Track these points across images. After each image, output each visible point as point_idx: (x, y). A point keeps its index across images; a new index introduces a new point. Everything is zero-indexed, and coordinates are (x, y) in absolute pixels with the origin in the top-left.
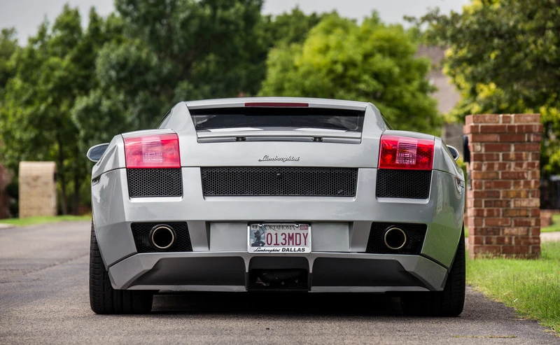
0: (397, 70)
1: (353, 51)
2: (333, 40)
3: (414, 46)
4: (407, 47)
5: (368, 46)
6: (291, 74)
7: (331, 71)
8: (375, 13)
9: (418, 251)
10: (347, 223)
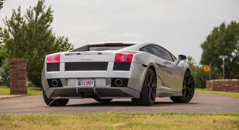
9: (126, 87)
10: (105, 78)
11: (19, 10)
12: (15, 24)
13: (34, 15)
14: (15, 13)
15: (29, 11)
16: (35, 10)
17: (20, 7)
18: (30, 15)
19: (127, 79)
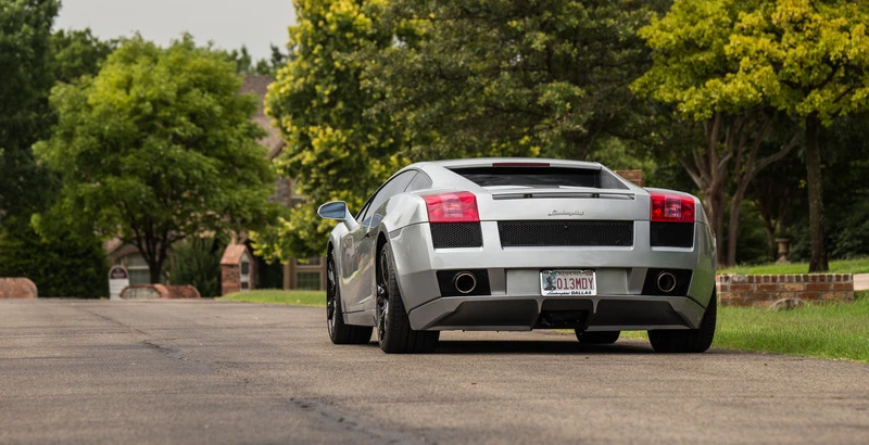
0: (218, 109)
1: (164, 85)
2: (138, 70)
3: (240, 79)
4: (229, 79)
5: (182, 79)
6: (83, 115)
7: (137, 111)
8: (187, 37)
9: (685, 295)
10: (625, 269)
19: (687, 273)
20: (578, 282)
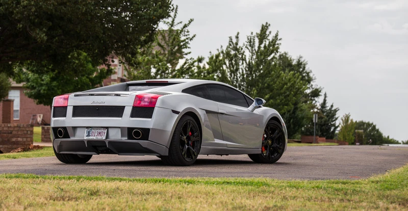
9: (147, 139)
10: (119, 127)
11: (237, 37)
12: (231, 55)
13: (257, 44)
14: (232, 42)
15: (251, 39)
16: (257, 37)
17: (238, 34)
18: (252, 44)
19: (148, 130)
20: (100, 133)
